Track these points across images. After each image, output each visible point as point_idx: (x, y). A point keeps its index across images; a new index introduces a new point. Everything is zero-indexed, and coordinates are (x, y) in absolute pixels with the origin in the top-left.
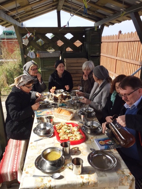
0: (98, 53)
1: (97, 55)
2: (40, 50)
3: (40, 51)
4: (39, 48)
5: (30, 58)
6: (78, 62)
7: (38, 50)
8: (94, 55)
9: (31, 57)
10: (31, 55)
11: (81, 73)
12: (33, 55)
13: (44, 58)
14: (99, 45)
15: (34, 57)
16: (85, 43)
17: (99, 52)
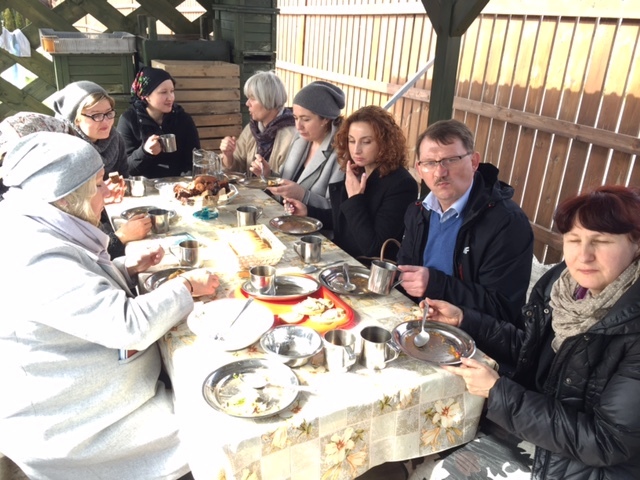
0: (267, 48)
1: (264, 54)
2: (49, 27)
3: (51, 31)
4: (43, 18)
5: (7, 54)
6: (208, 75)
7: (41, 25)
8: (256, 53)
9: (13, 51)
10: (11, 43)
11: (219, 112)
12: (23, 46)
13: (70, 57)
14: (270, 19)
15: (26, 51)
16: (216, 8)
17: (271, 42)
